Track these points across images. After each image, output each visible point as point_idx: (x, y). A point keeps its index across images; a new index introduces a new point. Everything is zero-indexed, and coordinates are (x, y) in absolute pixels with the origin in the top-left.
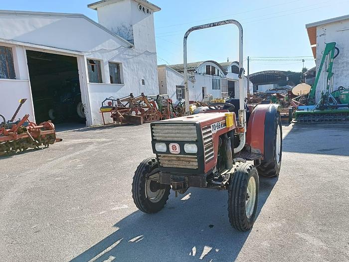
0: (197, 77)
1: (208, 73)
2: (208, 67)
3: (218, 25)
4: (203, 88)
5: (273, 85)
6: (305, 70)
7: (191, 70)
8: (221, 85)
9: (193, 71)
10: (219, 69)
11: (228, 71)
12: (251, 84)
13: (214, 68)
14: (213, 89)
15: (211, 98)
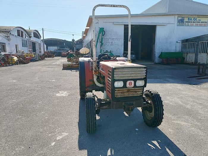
0: (11, 37)
1: (19, 35)
2: (18, 31)
3: (116, 7)
4: (16, 45)
5: (56, 47)
6: (73, 40)
7: (7, 32)
8: (28, 45)
9: (8, 32)
10: (26, 34)
11: (32, 36)
12: (45, 46)
13: (22, 32)
14: (23, 46)
15: (23, 52)
